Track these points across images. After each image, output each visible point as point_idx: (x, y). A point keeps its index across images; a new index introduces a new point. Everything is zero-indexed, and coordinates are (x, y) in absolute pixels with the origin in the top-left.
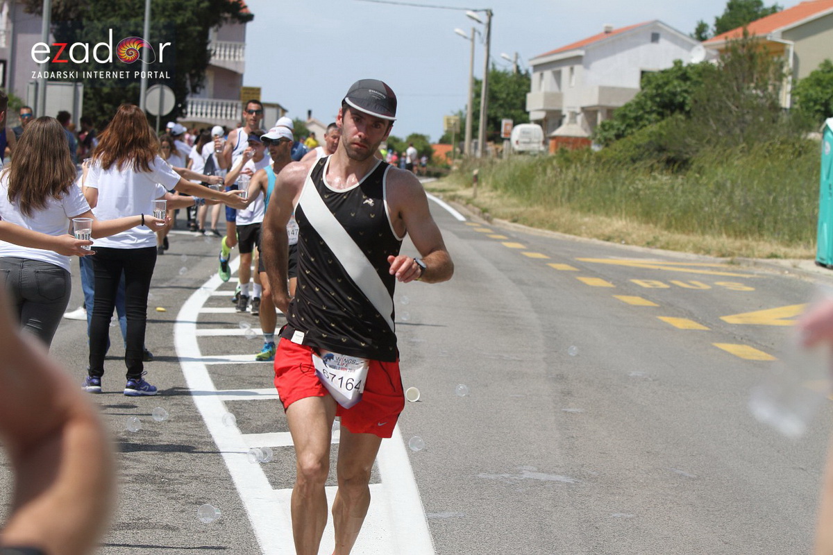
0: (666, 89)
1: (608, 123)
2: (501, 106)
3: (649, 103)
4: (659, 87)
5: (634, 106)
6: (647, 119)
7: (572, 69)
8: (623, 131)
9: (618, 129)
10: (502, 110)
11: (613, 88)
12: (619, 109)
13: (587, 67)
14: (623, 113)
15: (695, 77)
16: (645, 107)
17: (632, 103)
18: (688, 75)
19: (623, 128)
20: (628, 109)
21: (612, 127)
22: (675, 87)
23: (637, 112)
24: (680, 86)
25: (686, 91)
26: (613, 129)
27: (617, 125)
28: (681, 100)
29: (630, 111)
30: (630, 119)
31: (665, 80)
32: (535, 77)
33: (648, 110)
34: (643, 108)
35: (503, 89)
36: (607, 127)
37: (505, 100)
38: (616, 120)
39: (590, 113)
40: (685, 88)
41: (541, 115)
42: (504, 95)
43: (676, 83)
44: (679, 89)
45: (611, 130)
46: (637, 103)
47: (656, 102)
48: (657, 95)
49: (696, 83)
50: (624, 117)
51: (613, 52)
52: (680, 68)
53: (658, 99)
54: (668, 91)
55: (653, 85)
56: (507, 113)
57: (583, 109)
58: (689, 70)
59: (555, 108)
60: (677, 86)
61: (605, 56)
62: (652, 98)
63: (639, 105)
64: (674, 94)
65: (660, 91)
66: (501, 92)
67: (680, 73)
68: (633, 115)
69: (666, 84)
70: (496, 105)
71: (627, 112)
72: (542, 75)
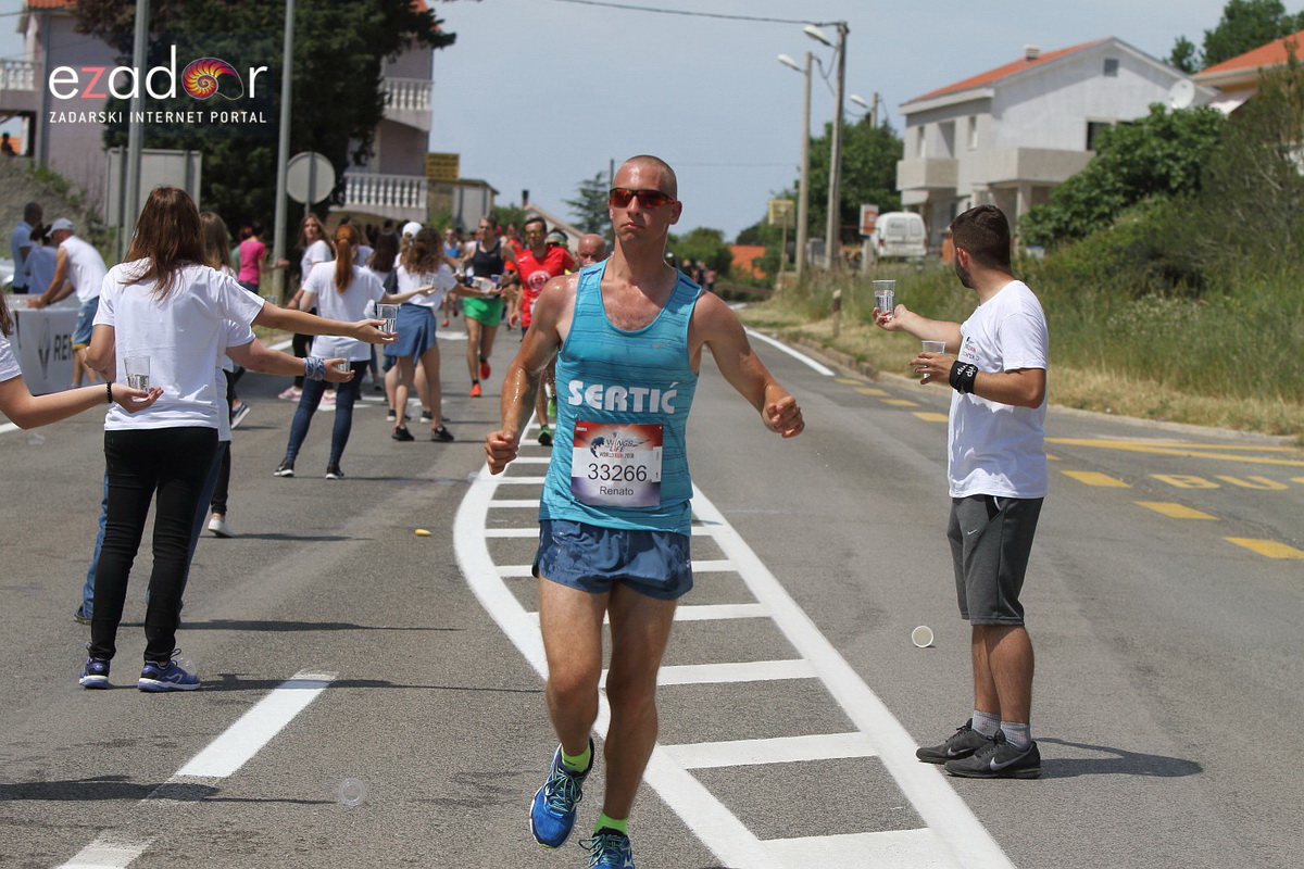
0: (1138, 152)
1: (1041, 211)
2: (854, 182)
3: (1110, 175)
4: (1126, 149)
5: (1085, 182)
6: (1107, 204)
7: (973, 121)
8: (1067, 223)
9: (1059, 220)
10: (855, 189)
11: (1042, 153)
12: (1059, 185)
13: (998, 117)
14: (1066, 192)
15: (1185, 133)
16: (1103, 183)
17: (1081, 176)
18: (1174, 129)
19: (1066, 218)
20: (1075, 186)
21: (1048, 216)
22: (1154, 150)
23: (1090, 192)
24: (1162, 149)
25: (1172, 157)
26: (1050, 220)
27: (1056, 213)
28: (1164, 170)
29: (1078, 190)
30: (1078, 202)
31: (1137, 138)
32: (908, 137)
33: (1108, 188)
34: (1099, 186)
35: (855, 155)
36: (1039, 218)
37: (858, 171)
38: (1055, 204)
39: (1003, 192)
40: (1171, 151)
41: (922, 197)
42: (859, 165)
43: (1154, 142)
44: (1159, 153)
45: (1047, 222)
46: (1090, 177)
47: (1122, 174)
48: (1123, 164)
49: (1190, 143)
50: (1067, 199)
51: (1042, 92)
52: (1161, 118)
53: (1125, 170)
54: (1141, 156)
55: (1116, 146)
56: (863, 195)
57: (993, 186)
58: (1175, 121)
59: (947, 185)
60: (1157, 148)
61: (1027, 97)
62: (1115, 168)
63: (1095, 180)
64: (1152, 162)
65: (1128, 157)
66: (855, 160)
67: (1160, 127)
68: (1082, 196)
69: (1138, 144)
70: (846, 181)
71: (1073, 192)
72: (921, 130)
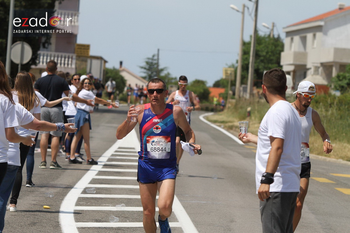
2: (262, 61)
7: (314, 36)
10: (263, 64)
11: (344, 50)
13: (325, 34)
32: (286, 41)
35: (263, 49)
37: (264, 56)
39: (327, 67)
41: (291, 68)
42: (264, 54)
56: (266, 66)
57: (322, 64)
59: (302, 63)
61: (339, 25)
66: (262, 51)
70: (258, 61)
72: (292, 39)
